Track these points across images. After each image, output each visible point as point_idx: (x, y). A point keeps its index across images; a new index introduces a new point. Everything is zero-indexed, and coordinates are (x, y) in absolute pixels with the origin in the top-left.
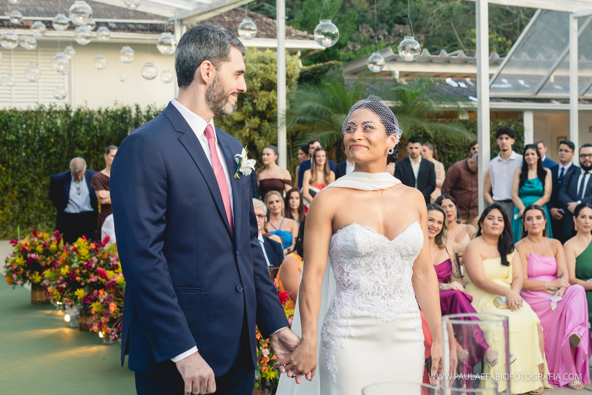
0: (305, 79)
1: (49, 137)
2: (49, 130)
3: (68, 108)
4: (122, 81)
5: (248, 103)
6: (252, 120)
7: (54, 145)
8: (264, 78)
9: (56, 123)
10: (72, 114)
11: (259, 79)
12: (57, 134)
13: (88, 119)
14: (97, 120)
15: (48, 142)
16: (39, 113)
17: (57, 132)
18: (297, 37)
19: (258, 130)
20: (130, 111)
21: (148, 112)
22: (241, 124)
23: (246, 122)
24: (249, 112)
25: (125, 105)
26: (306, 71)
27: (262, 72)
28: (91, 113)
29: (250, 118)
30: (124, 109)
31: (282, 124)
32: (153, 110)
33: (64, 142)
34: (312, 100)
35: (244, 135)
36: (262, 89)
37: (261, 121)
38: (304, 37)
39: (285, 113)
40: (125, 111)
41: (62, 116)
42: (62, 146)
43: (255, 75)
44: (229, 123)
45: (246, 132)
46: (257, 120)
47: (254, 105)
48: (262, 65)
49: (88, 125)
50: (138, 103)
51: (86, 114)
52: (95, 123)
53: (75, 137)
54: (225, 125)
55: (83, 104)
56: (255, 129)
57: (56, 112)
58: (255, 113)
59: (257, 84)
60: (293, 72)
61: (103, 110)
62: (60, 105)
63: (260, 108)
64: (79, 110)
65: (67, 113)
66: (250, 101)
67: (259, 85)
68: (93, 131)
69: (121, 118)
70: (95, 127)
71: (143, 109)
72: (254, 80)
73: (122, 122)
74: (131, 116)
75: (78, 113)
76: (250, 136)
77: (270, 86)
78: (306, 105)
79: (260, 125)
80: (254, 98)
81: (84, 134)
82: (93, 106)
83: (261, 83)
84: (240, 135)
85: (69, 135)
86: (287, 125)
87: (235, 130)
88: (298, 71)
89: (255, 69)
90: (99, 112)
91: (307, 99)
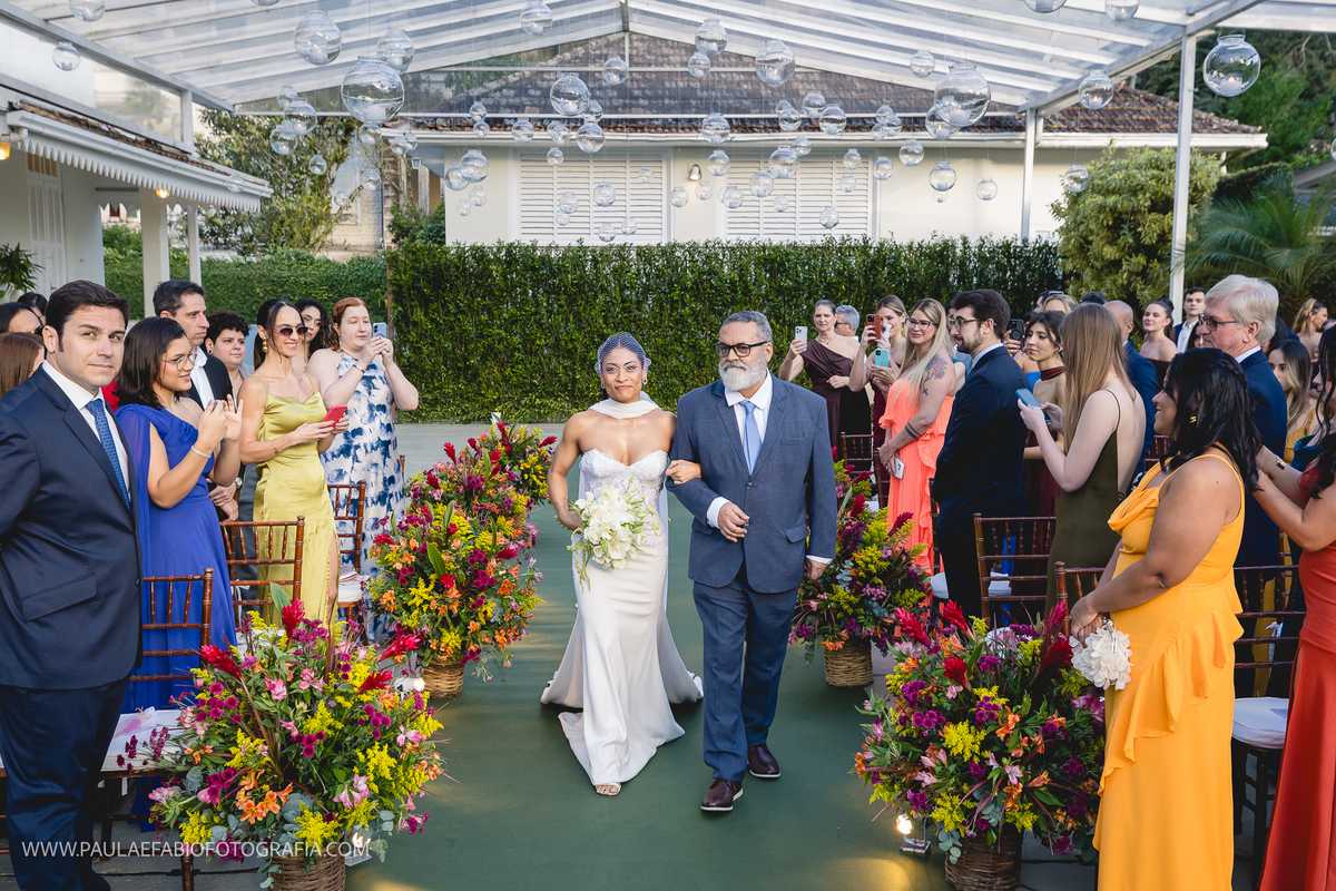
0: (1227, 192)
1: (839, 283)
2: (839, 273)
3: (865, 242)
4: (940, 201)
5: (1127, 232)
6: (1134, 260)
7: (845, 294)
8: (1157, 192)
9: (850, 263)
10: (872, 251)
11: (1148, 195)
12: (850, 280)
13: (894, 258)
14: (905, 259)
15: (837, 290)
16: (826, 249)
17: (851, 276)
18: (1221, 130)
19: (1143, 274)
20: (954, 247)
21: (981, 247)
22: (1115, 265)
23: (1124, 263)
24: (1130, 247)
25: (947, 237)
26: (1229, 181)
27: (1153, 182)
28: (898, 249)
29: (1131, 257)
30: (946, 243)
31: (1178, 265)
32: (987, 244)
33: (860, 291)
34: (1233, 226)
35: (1120, 282)
36: (1152, 209)
37: (1148, 261)
38: (1234, 130)
39: (1184, 248)
40: (947, 246)
41: (858, 253)
42: (857, 296)
43: (1142, 188)
44: (1098, 264)
45: (1123, 278)
46: (1141, 259)
47: (1137, 236)
48: (1155, 172)
49: (893, 266)
50: (966, 235)
51: (891, 250)
52: (904, 264)
53: (874, 283)
54: (1092, 267)
55: (889, 236)
56: (1137, 274)
57: (850, 247)
58: (1138, 248)
59: (1144, 201)
60: (1206, 182)
61: (916, 245)
62: (856, 237)
63: (1147, 241)
64: (882, 245)
65: (865, 247)
66: (1130, 230)
67: (1148, 203)
68: (900, 275)
69: (940, 255)
70: (903, 269)
71: (974, 242)
72: (1141, 196)
73: (942, 262)
74: (954, 253)
75: (879, 250)
76: (1130, 283)
77: (1165, 205)
78: (1221, 233)
79: (1145, 268)
80: (1139, 225)
81: (886, 279)
82: (902, 240)
83: (1152, 201)
84: (1114, 281)
85: (867, 281)
86: (1186, 267)
87: (1107, 275)
88: (1214, 180)
89: (1143, 179)
90: (910, 247)
91: (1225, 223)
